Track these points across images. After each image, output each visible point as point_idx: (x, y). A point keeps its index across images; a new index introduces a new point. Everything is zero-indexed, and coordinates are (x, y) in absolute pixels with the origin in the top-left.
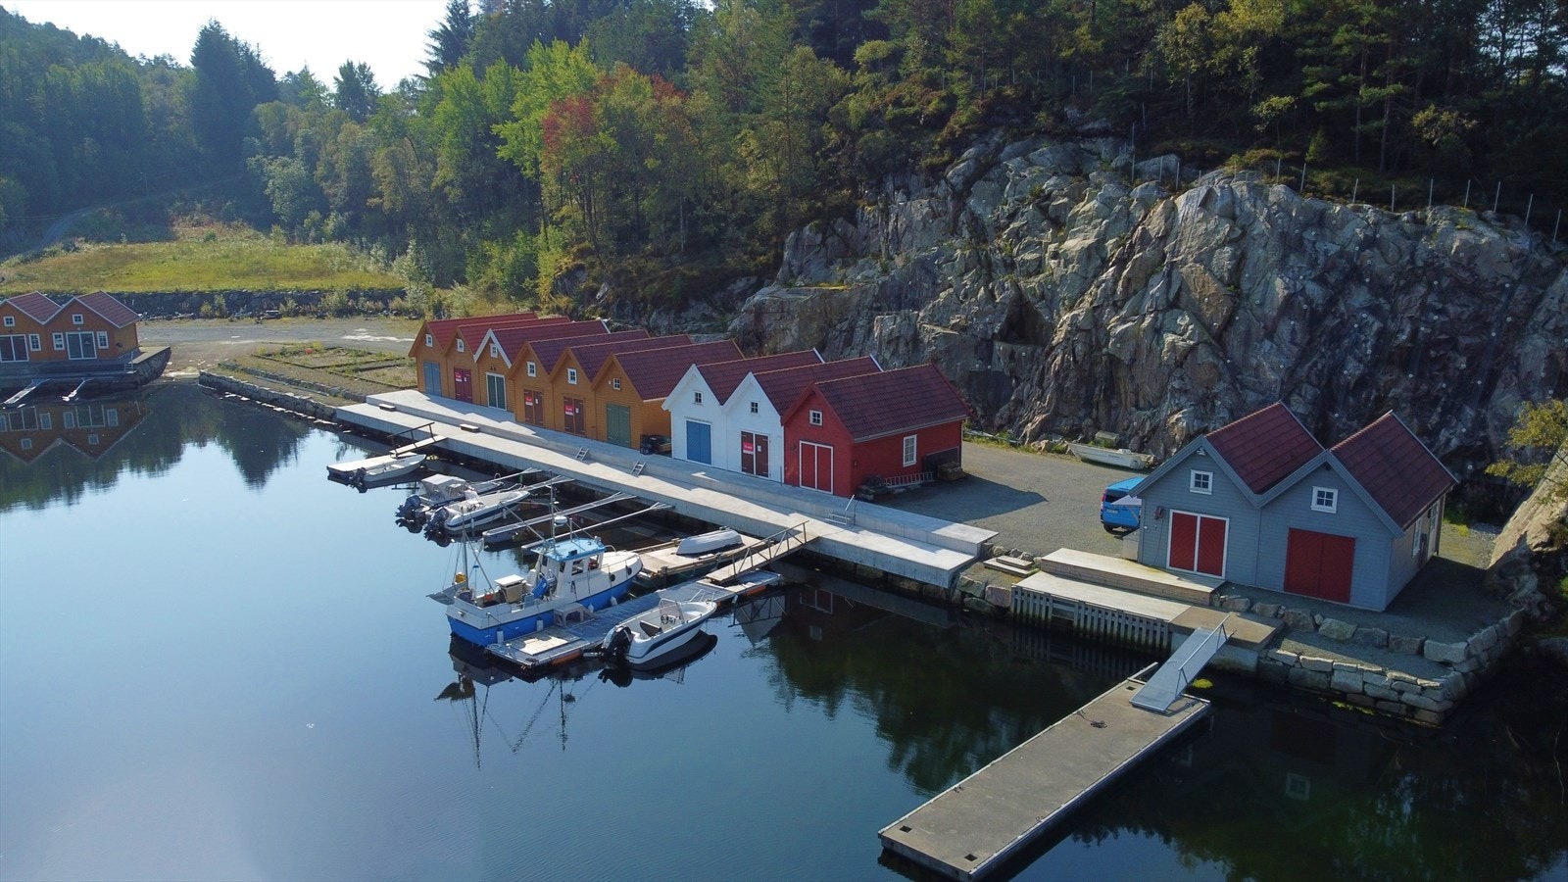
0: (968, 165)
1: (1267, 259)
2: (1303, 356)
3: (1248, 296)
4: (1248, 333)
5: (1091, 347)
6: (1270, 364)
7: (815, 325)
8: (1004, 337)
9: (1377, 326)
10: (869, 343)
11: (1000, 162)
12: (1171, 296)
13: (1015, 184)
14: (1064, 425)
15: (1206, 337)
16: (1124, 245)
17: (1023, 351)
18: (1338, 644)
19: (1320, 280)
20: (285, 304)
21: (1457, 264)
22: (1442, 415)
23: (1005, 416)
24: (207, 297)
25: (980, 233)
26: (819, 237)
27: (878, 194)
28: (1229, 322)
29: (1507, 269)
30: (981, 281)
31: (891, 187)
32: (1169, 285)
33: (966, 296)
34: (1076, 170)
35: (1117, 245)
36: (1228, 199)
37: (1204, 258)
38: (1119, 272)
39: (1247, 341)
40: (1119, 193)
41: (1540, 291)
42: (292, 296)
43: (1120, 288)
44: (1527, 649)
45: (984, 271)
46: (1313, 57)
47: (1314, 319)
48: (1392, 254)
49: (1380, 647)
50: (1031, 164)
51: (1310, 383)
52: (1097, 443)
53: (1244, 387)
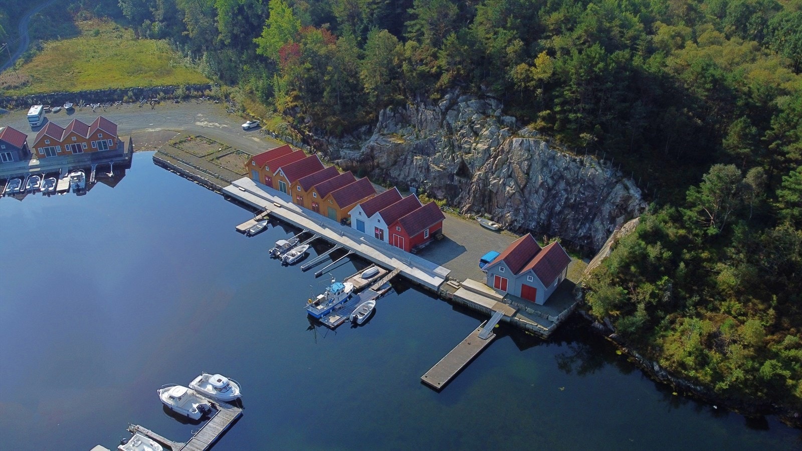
0: (446, 103)
1: (537, 168)
2: (546, 201)
3: (531, 179)
4: (530, 190)
5: (484, 185)
6: (536, 202)
7: (392, 155)
8: (458, 174)
9: (566, 196)
10: (412, 166)
11: (458, 103)
12: (509, 173)
13: (463, 114)
14: (476, 209)
15: (518, 190)
16: (496, 151)
17: (463, 180)
18: (529, 315)
19: (552, 178)
20: (159, 95)
21: (589, 179)
22: (581, 225)
23: (457, 201)
24: (125, 92)
25: (451, 131)
26: (392, 114)
27: (414, 100)
28: (525, 186)
29: (603, 182)
30: (450, 153)
31: (419, 100)
32: (509, 169)
33: (445, 157)
34: (483, 112)
35: (495, 151)
36: (528, 144)
37: (520, 164)
38: (495, 160)
39: (530, 193)
40: (496, 130)
41: (611, 190)
42: (161, 90)
43: (494, 167)
44: (576, 312)
45: (451, 148)
46: (558, 96)
47: (549, 190)
48: (572, 173)
49: (539, 316)
50: (468, 106)
51: (546, 210)
52: (485, 217)
53: (528, 207)
